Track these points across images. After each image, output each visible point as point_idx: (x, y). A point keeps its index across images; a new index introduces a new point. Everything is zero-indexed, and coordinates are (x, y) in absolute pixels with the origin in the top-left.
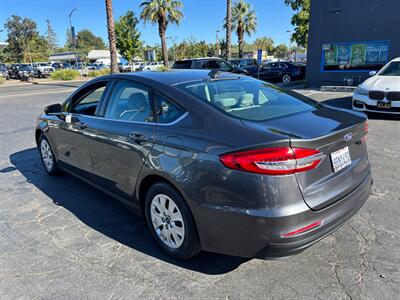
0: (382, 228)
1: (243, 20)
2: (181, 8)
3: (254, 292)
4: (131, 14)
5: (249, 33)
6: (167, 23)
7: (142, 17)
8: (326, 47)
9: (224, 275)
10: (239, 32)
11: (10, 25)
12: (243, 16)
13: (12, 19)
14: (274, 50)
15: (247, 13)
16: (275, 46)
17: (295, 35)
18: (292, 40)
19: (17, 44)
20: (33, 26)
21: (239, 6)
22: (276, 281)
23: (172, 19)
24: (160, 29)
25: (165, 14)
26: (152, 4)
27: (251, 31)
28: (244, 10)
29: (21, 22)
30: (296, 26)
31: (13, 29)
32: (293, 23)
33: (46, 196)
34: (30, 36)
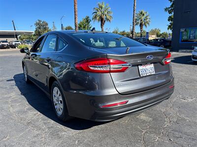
0: (183, 116)
1: (143, 20)
2: (112, 14)
3: (93, 140)
4: (88, 18)
5: (146, 26)
6: (105, 21)
7: (93, 19)
8: (182, 30)
9: (81, 131)
10: (141, 25)
11: (37, 24)
12: (143, 18)
13: (38, 21)
14: (161, 35)
15: (145, 16)
16: (161, 33)
17: (170, 26)
18: (168, 29)
19: (39, 32)
20: (47, 24)
21: (141, 13)
22: (108, 136)
23: (108, 20)
24: (101, 24)
25: (104, 17)
26: (98, 13)
27: (147, 25)
28: (143, 15)
29: (41, 23)
30: (170, 22)
31: (38, 26)
32: (169, 20)
33: (19, 91)
34: (45, 29)
